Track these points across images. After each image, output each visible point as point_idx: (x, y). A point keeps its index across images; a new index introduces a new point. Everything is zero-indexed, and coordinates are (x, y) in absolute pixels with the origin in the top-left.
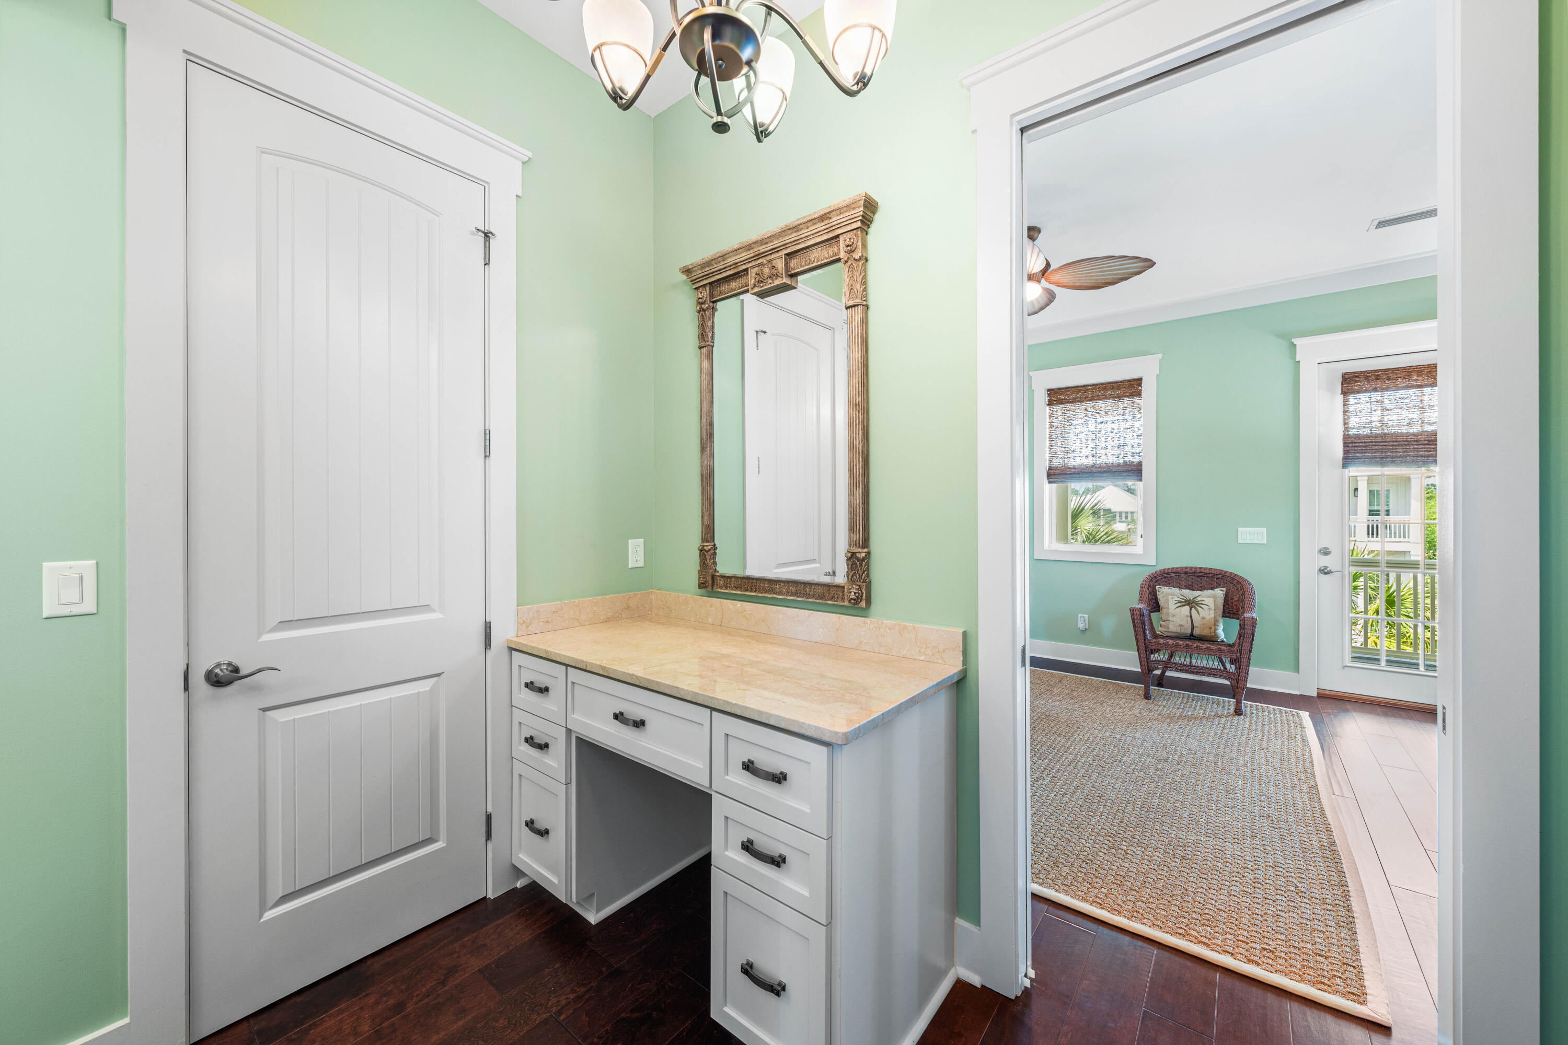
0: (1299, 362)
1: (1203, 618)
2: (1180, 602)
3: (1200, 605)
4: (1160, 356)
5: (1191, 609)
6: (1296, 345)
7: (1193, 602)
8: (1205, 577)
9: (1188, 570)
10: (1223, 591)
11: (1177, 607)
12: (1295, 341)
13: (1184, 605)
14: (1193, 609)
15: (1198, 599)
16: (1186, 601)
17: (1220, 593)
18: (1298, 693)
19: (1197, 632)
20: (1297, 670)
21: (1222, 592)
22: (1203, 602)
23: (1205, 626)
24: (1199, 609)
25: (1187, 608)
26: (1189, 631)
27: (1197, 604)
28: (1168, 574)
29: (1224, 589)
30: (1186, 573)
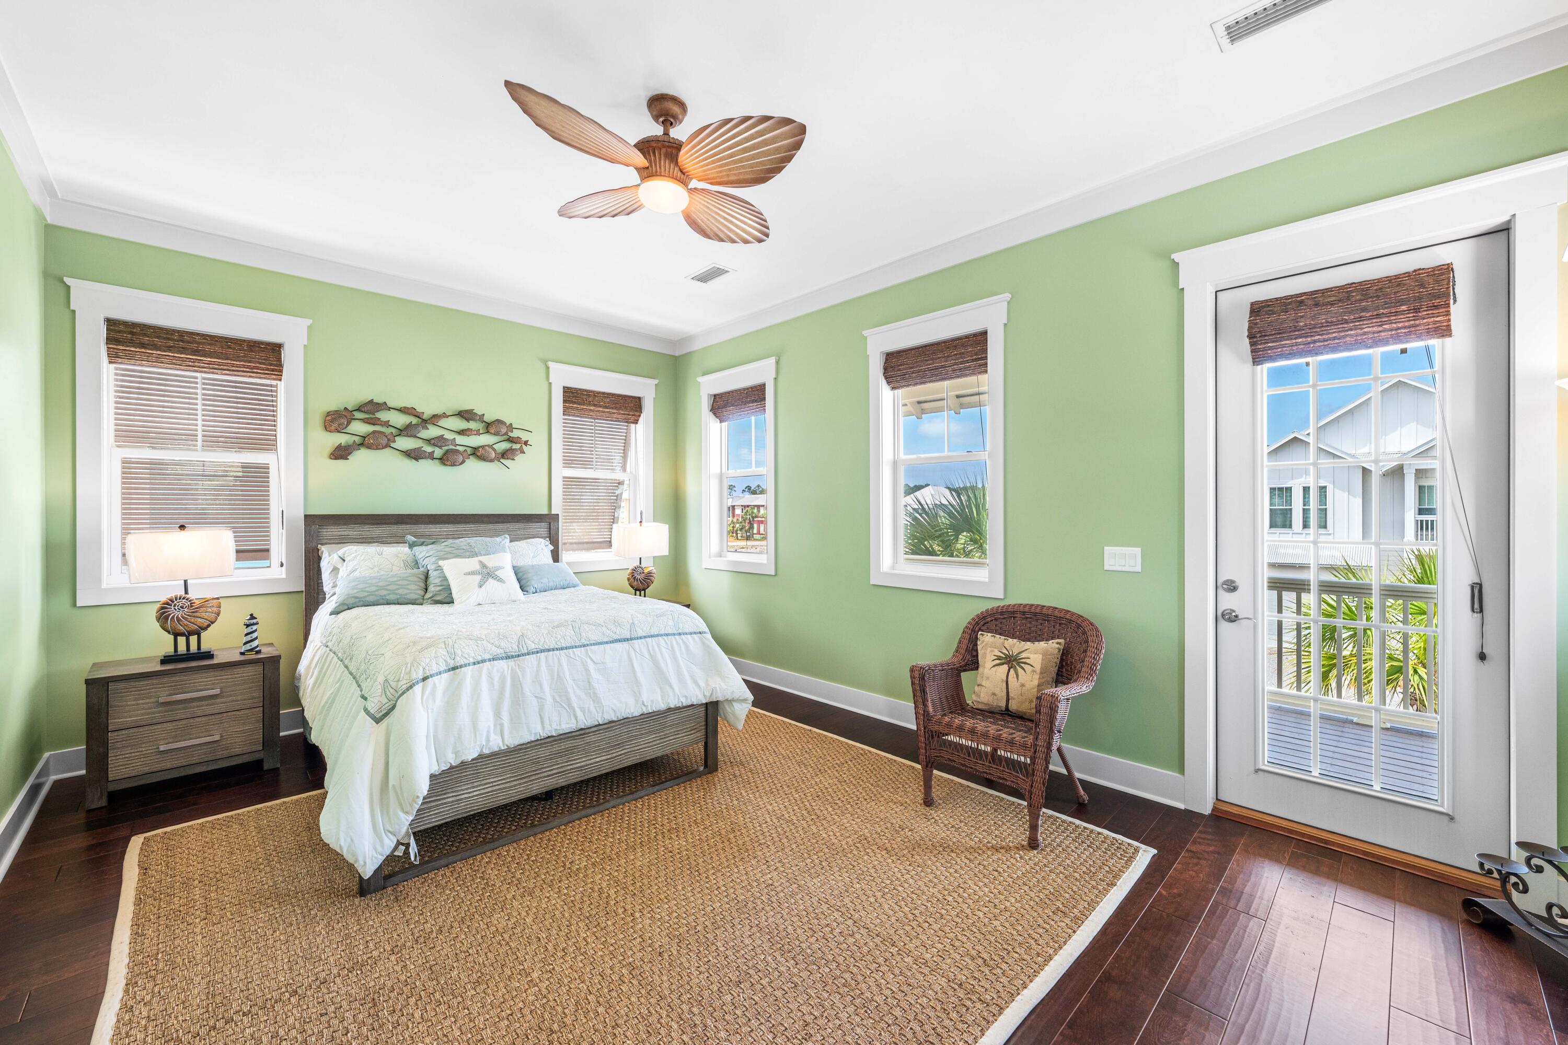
0: (1183, 289)
1: (1023, 685)
2: (999, 658)
3: (1023, 665)
4: (1007, 296)
5: (1009, 670)
6: (1178, 263)
7: (1015, 660)
8: (1045, 620)
9: (1027, 609)
10: (1059, 643)
11: (994, 666)
12: (1175, 256)
13: (1002, 664)
14: (1012, 670)
15: (1023, 655)
16: (1007, 656)
17: (1053, 646)
18: (1181, 806)
19: (1013, 706)
20: (1181, 770)
21: (1058, 646)
22: (1027, 661)
23: (1024, 698)
24: (1020, 670)
25: (1005, 667)
26: (1003, 704)
27: (1019, 663)
28: (1002, 613)
29: (1062, 641)
30: (1024, 613)
